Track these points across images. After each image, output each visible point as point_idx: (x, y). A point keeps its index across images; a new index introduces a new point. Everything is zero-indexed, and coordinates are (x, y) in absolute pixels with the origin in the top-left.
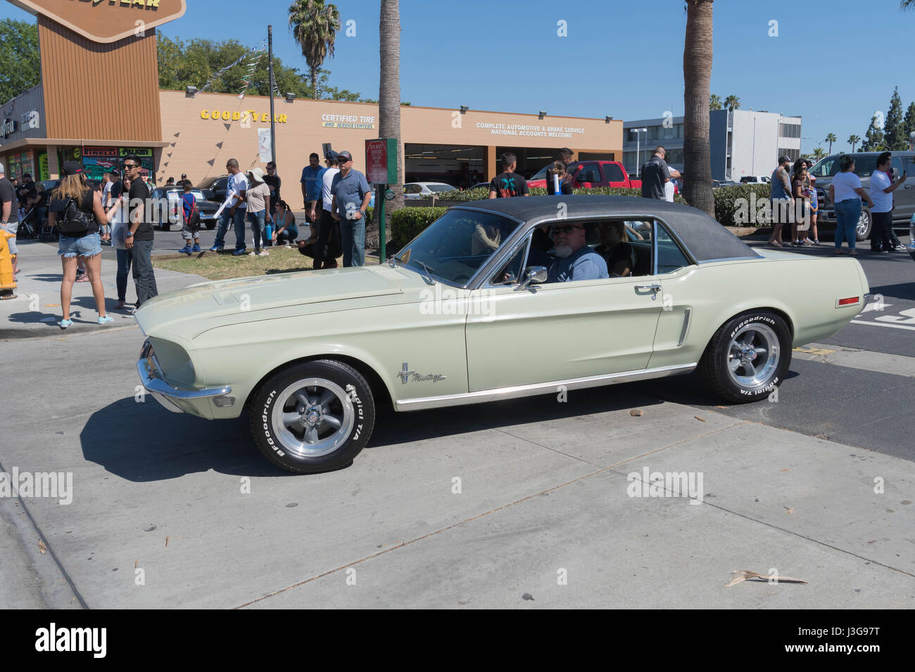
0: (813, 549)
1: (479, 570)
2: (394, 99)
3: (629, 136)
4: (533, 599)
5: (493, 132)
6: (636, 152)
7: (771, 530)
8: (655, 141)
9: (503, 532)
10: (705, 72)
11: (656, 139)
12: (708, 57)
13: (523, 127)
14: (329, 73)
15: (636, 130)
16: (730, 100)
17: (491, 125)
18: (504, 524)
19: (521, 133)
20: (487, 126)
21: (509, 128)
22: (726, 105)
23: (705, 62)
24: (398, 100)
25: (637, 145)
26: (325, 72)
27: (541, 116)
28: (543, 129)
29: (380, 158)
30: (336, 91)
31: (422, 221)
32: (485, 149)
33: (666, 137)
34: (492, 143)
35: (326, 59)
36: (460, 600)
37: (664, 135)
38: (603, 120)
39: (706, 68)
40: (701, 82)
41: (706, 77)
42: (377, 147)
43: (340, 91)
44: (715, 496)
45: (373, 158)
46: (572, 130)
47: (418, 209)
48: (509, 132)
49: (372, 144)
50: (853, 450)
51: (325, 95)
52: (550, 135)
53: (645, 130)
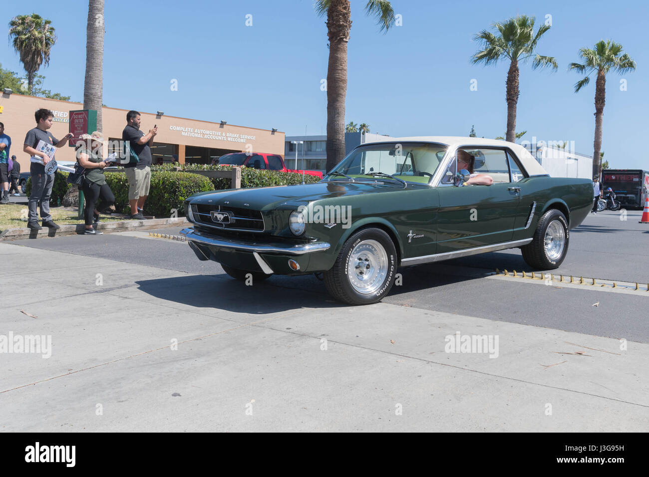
0: (393, 358)
1: (138, 383)
2: (98, 86)
3: (290, 146)
4: (180, 396)
5: (183, 133)
6: (295, 160)
7: (366, 350)
8: (309, 152)
9: (162, 361)
10: (342, 92)
11: (310, 151)
12: (344, 81)
13: (208, 132)
14: (44, 78)
15: (295, 142)
16: (363, 126)
17: (182, 128)
18: (162, 357)
19: (206, 137)
20: (178, 128)
21: (196, 131)
22: (360, 129)
23: (341, 84)
24: (101, 87)
25: (295, 155)
26: (40, 77)
27: (222, 124)
28: (224, 135)
29: (82, 126)
30: (49, 93)
31: (117, 182)
32: (177, 146)
33: (317, 150)
34: (183, 143)
35: (42, 67)
36: (119, 400)
37: (316, 148)
38: (270, 131)
39: (343, 89)
40: (339, 99)
41: (343, 95)
42: (80, 116)
43: (52, 94)
44: (328, 335)
45: (76, 126)
46: (246, 136)
47: (114, 173)
48: (197, 135)
49: (76, 114)
50: (426, 311)
51: (41, 95)
52: (229, 139)
53: (302, 142)
